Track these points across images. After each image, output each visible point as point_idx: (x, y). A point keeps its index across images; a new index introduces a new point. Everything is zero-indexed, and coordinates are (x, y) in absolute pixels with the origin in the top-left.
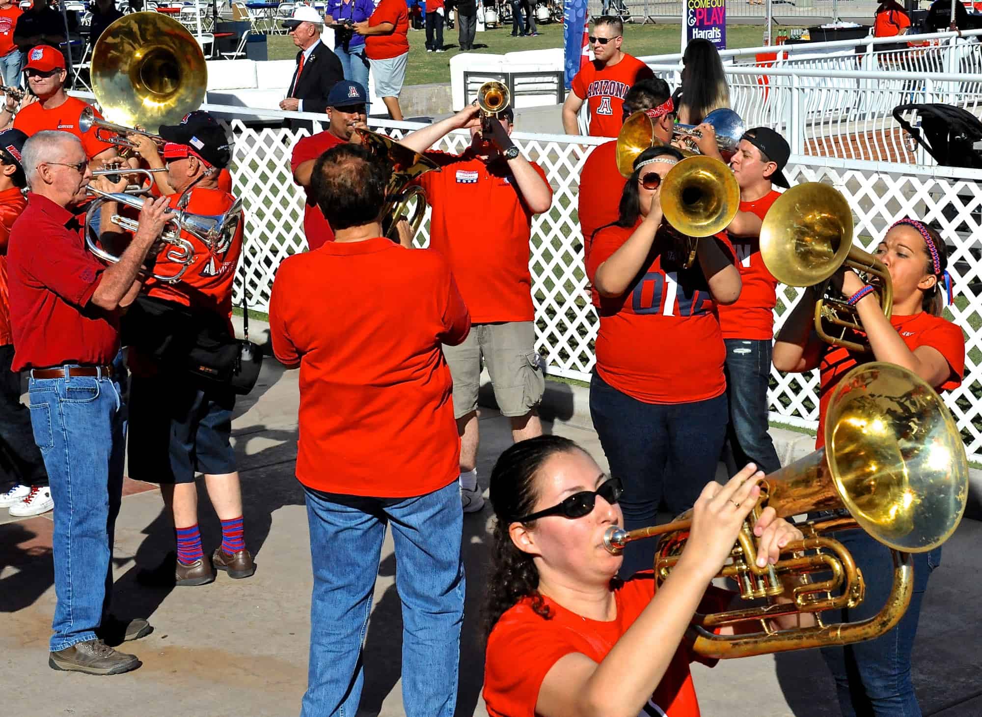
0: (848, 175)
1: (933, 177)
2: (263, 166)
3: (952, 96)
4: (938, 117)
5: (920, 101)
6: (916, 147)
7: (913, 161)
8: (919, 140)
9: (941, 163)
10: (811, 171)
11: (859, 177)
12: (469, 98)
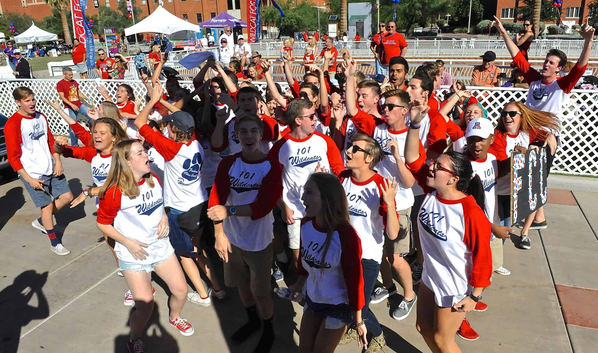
12: (54, 73)
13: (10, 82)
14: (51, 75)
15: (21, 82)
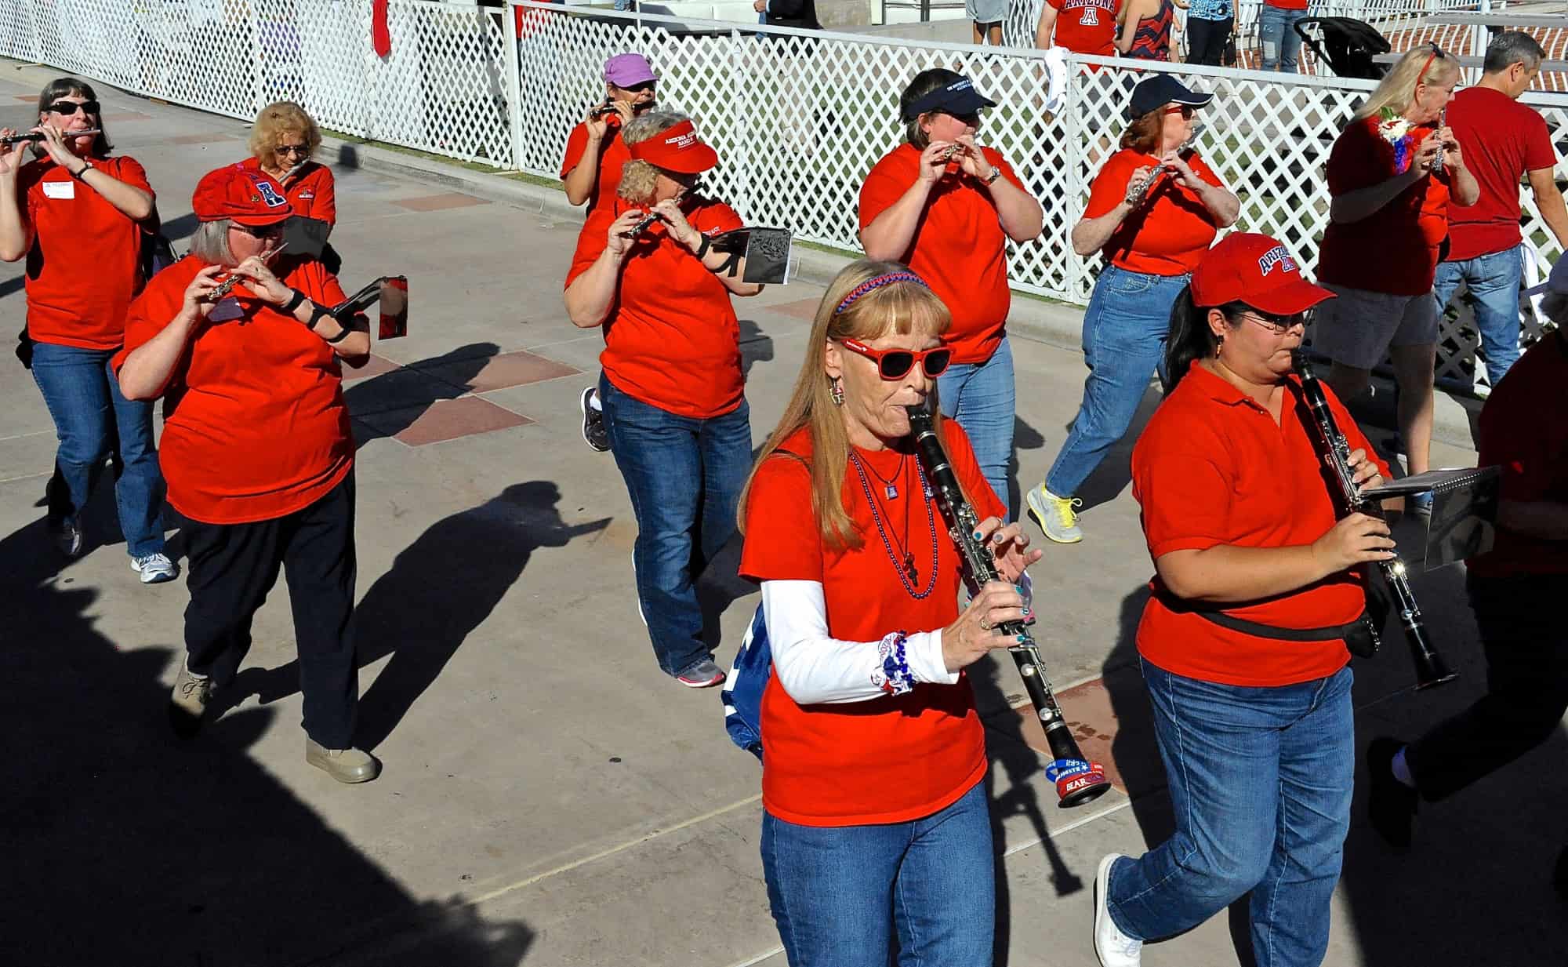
0: (1243, 85)
1: (1325, 88)
2: (685, 73)
3: (1355, 11)
4: (1339, 32)
5: (1322, 14)
6: (1316, 60)
7: (1312, 73)
8: (1319, 53)
9: (1339, 75)
10: (1207, 82)
11: (1254, 88)
12: (889, 11)
13: (744, 33)
14: (876, 18)
15: (780, 41)
